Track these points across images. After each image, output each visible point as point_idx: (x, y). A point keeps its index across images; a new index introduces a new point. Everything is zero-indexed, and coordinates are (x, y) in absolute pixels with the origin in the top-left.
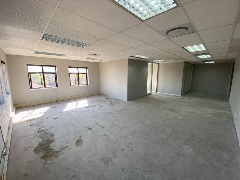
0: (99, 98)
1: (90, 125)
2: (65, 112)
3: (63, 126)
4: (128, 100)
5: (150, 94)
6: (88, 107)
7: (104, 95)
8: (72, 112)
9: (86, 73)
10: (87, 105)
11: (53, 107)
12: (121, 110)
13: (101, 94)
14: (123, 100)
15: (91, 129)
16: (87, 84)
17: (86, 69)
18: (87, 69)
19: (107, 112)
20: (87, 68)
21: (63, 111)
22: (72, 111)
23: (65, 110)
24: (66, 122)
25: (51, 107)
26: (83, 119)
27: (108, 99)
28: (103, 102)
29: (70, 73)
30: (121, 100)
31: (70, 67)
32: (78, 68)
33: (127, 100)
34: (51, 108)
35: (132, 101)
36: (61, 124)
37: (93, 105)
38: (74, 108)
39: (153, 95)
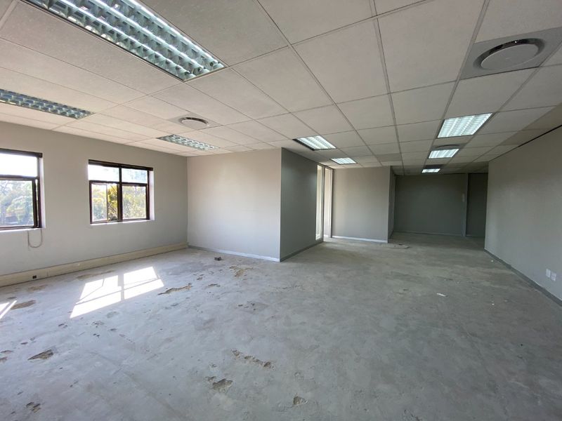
0: (190, 259)
1: (213, 366)
2: (82, 318)
3: (89, 388)
4: (282, 260)
5: (321, 241)
6: (168, 292)
7: (199, 249)
8: (109, 316)
9: (147, 186)
10: (159, 284)
11: (21, 301)
12: (282, 290)
13: (190, 247)
14: (268, 261)
15: (223, 382)
16: (148, 218)
17: (146, 172)
18: (152, 173)
19: (245, 303)
20: (149, 169)
21: (73, 315)
22: (110, 312)
23: (78, 311)
24: (98, 364)
25: (14, 302)
26: (169, 340)
27: (219, 259)
28: (211, 269)
29: (91, 182)
30: (260, 259)
31: (92, 162)
32: (120, 166)
33: (278, 260)
34: (14, 308)
35: (294, 261)
36: (76, 382)
37: (183, 284)
38: (116, 299)
39: (327, 243)
